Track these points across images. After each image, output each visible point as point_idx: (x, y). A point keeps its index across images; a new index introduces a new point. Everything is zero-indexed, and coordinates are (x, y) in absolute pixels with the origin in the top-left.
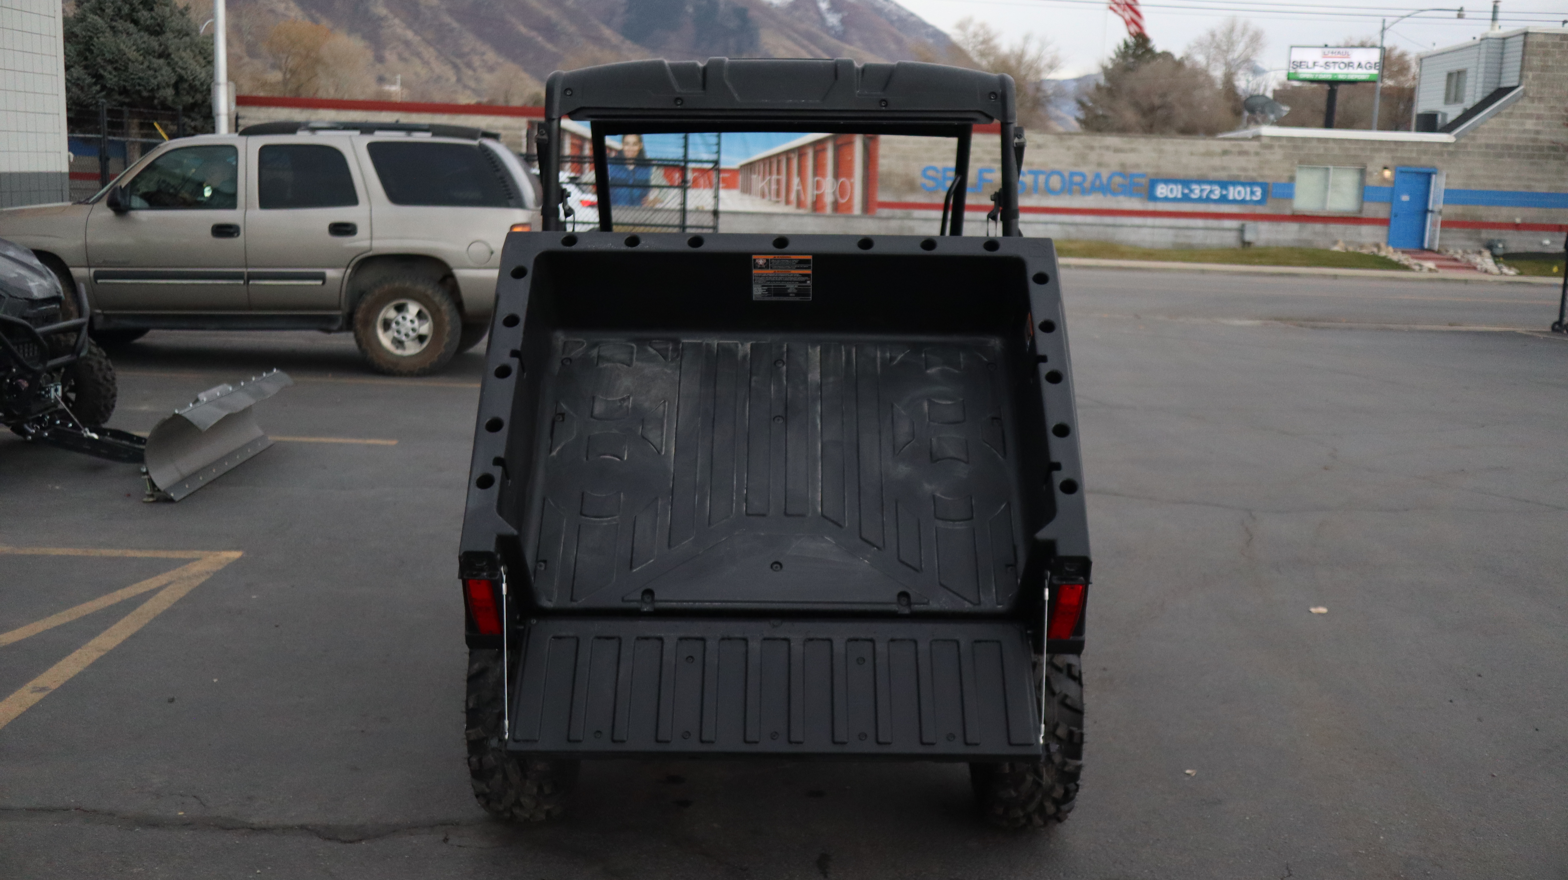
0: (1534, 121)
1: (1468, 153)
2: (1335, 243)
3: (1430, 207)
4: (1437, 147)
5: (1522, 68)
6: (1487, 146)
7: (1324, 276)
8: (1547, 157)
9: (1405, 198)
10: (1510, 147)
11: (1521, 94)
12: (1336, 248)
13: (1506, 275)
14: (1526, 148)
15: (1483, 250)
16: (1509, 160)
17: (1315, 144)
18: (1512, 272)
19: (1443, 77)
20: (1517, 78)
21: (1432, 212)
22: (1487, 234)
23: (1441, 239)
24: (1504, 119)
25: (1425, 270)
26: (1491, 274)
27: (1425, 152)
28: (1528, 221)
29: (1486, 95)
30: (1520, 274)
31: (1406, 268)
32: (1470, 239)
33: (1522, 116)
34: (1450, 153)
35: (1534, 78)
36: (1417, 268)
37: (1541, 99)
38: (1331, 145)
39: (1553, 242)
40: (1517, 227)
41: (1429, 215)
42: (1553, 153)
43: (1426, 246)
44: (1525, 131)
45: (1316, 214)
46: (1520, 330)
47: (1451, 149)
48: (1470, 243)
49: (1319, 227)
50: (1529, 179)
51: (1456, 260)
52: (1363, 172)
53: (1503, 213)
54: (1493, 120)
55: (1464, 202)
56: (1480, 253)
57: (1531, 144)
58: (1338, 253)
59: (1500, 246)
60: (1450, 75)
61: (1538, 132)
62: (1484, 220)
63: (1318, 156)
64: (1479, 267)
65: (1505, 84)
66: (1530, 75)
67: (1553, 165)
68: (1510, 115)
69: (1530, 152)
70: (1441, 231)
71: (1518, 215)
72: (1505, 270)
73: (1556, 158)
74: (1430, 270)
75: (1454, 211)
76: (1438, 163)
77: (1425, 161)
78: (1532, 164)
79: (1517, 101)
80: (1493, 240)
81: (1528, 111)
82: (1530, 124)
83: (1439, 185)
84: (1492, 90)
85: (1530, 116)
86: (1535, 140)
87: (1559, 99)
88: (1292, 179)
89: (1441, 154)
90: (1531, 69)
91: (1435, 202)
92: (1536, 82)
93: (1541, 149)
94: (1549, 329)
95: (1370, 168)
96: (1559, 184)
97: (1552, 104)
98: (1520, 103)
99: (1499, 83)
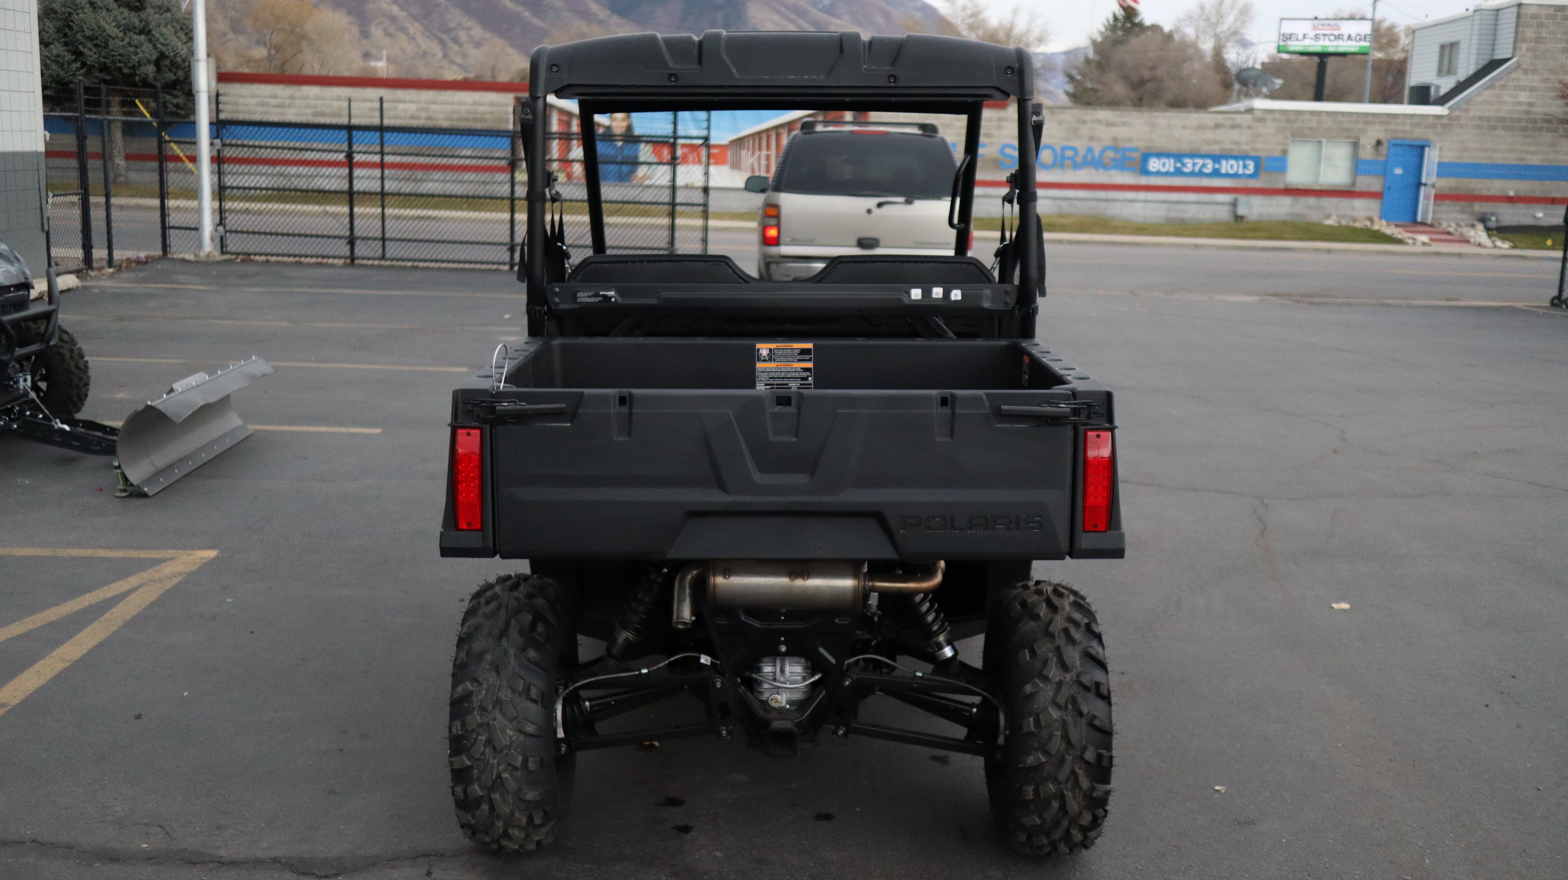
0: (1527, 93)
1: (1461, 126)
2: (1328, 216)
3: (1423, 180)
4: (1431, 120)
5: (1516, 41)
6: (1481, 118)
7: (1318, 250)
8: (1541, 129)
9: (1398, 171)
10: (1503, 119)
11: (1515, 66)
12: (1329, 222)
13: (1500, 248)
14: (1519, 120)
15: (1476, 223)
16: (1502, 133)
17: (1308, 117)
18: (1506, 245)
19: (1437, 49)
20: (1511, 50)
21: (1425, 185)
22: (1480, 208)
23: (1434, 212)
24: (1497, 91)
25: (1419, 243)
26: (1485, 247)
27: (1418, 125)
28: (1522, 194)
29: (1480, 67)
30: (1514, 247)
31: (1400, 242)
32: (1463, 212)
33: (1516, 88)
34: (1444, 126)
35: (1528, 50)
36: (1410, 241)
37: (1534, 71)
38: (1324, 118)
39: (1545, 215)
40: (1510, 200)
41: (1423, 188)
42: (1546, 125)
43: (1419, 219)
44: (1519, 103)
45: (1308, 188)
46: (1518, 305)
47: (1444, 121)
48: (1464, 216)
49: (1311, 201)
50: (1522, 151)
51: (1449, 233)
52: (1356, 145)
53: (1497, 186)
54: (1487, 92)
55: (1456, 175)
56: (1473, 226)
57: (1524, 116)
58: (1331, 226)
59: (1493, 219)
60: (1443, 47)
61: (1530, 104)
62: (1477, 193)
63: (1311, 129)
64: (1472, 240)
65: (1499, 56)
66: (1524, 46)
67: (1547, 137)
68: (1503, 87)
69: (1523, 124)
70: (1435, 204)
71: (1512, 188)
72: (1499, 243)
73: (1549, 130)
74: (1424, 244)
75: (1446, 184)
76: (1431, 136)
77: (1419, 134)
78: (1525, 136)
79: (1510, 73)
80: (1486, 213)
81: (1522, 83)
82: (1523, 97)
83: (1432, 158)
84: (1485, 62)
85: (1523, 88)
86: (1527, 112)
87: (1552, 71)
88: (1285, 152)
89: (1434, 127)
90: (1524, 41)
91: (1428, 174)
92: (1530, 54)
93: (1535, 121)
94: (1548, 304)
95: (1363, 142)
96: (1552, 156)
97: (1545, 76)
98: (1513, 75)
99: (1493, 55)
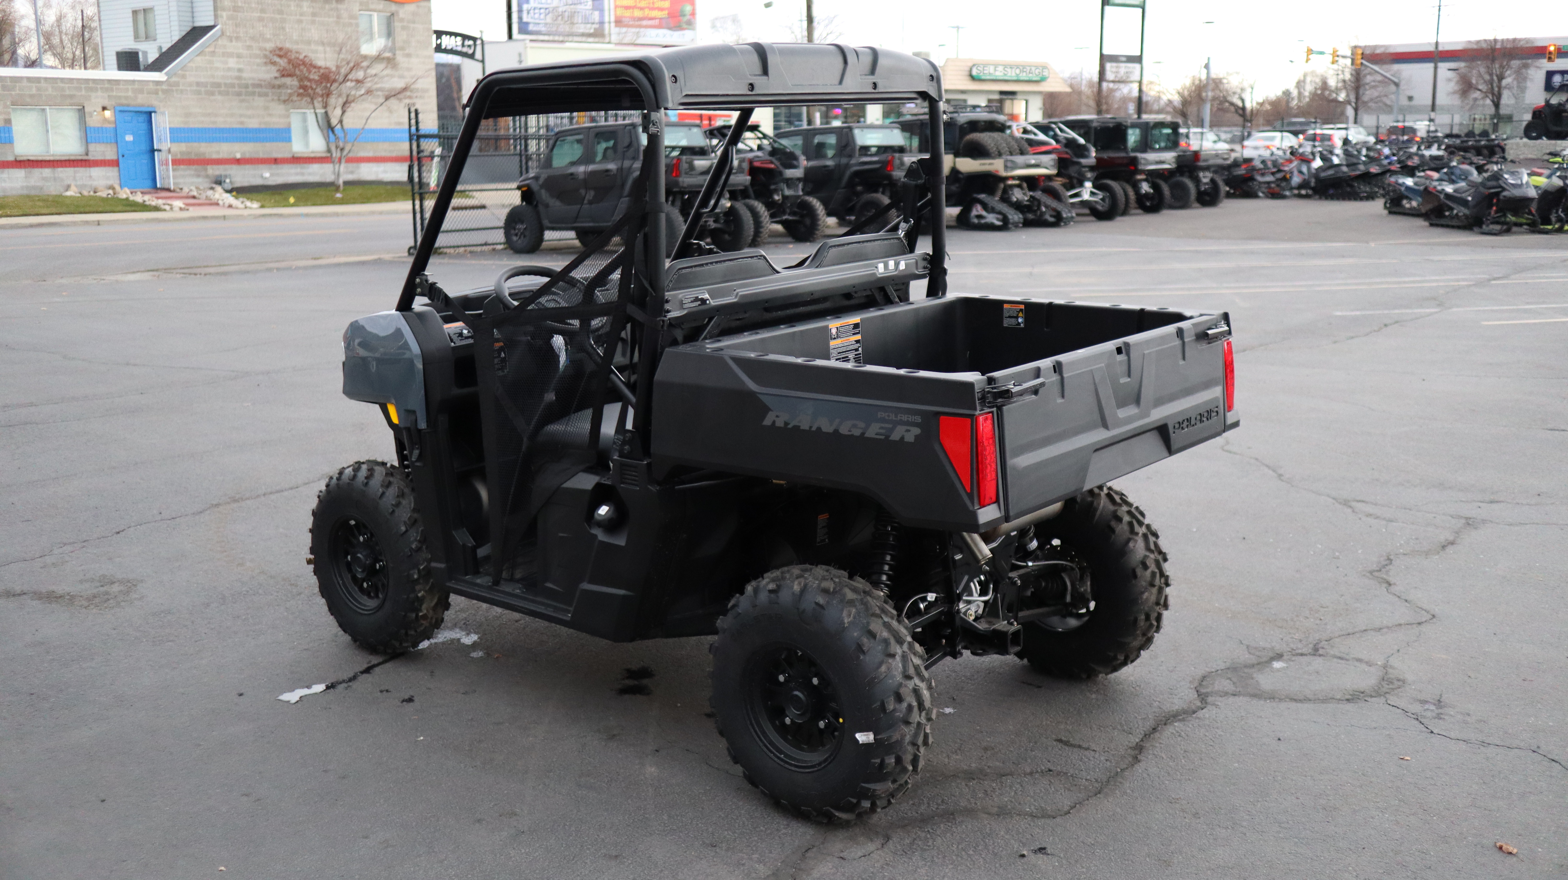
0: (235, 59)
1: (182, 91)
2: (68, 188)
3: (155, 148)
4: (151, 86)
5: (216, 9)
6: (198, 84)
8: (253, 94)
9: (129, 138)
10: (218, 85)
11: (219, 33)
12: (68, 193)
13: (250, 208)
14: (232, 86)
15: (214, 186)
16: (219, 98)
17: (25, 83)
18: (255, 205)
19: (131, 15)
20: (212, 18)
21: (159, 150)
22: (214, 171)
23: (174, 177)
24: (207, 57)
25: (176, 209)
26: (237, 208)
27: (141, 91)
28: (247, 156)
29: (184, 33)
30: (262, 207)
31: (156, 209)
32: (198, 176)
33: (224, 55)
34: (165, 92)
35: (229, 18)
36: (167, 207)
37: (238, 38)
38: (43, 84)
39: (272, 175)
40: (238, 162)
41: (156, 153)
42: (257, 90)
43: (158, 185)
44: (229, 69)
45: (40, 158)
47: (164, 87)
48: (200, 180)
49: (47, 172)
50: (241, 116)
51: (194, 197)
52: (82, 112)
53: (224, 150)
54: (199, 59)
55: (186, 140)
56: (212, 188)
57: (236, 82)
58: (71, 197)
59: (228, 181)
60: (135, 12)
61: (240, 70)
62: (207, 156)
63: (31, 96)
64: (221, 202)
65: (201, 22)
66: (224, 14)
67: (259, 102)
68: (213, 53)
69: (237, 89)
70: (173, 170)
71: (238, 150)
72: (248, 204)
73: (260, 95)
74: (181, 209)
75: (180, 149)
76: (155, 103)
77: (143, 101)
78: (242, 101)
79: (217, 40)
80: (221, 176)
81: (229, 50)
82: (232, 63)
83: (162, 123)
84: (189, 29)
85: (230, 55)
86: (239, 78)
87: (253, 38)
88: (8, 121)
89: (156, 92)
90: (223, 9)
91: (160, 140)
92: (231, 22)
93: (247, 86)
95: (87, 109)
96: (267, 119)
97: (248, 43)
98: (220, 42)
99: (193, 22)
